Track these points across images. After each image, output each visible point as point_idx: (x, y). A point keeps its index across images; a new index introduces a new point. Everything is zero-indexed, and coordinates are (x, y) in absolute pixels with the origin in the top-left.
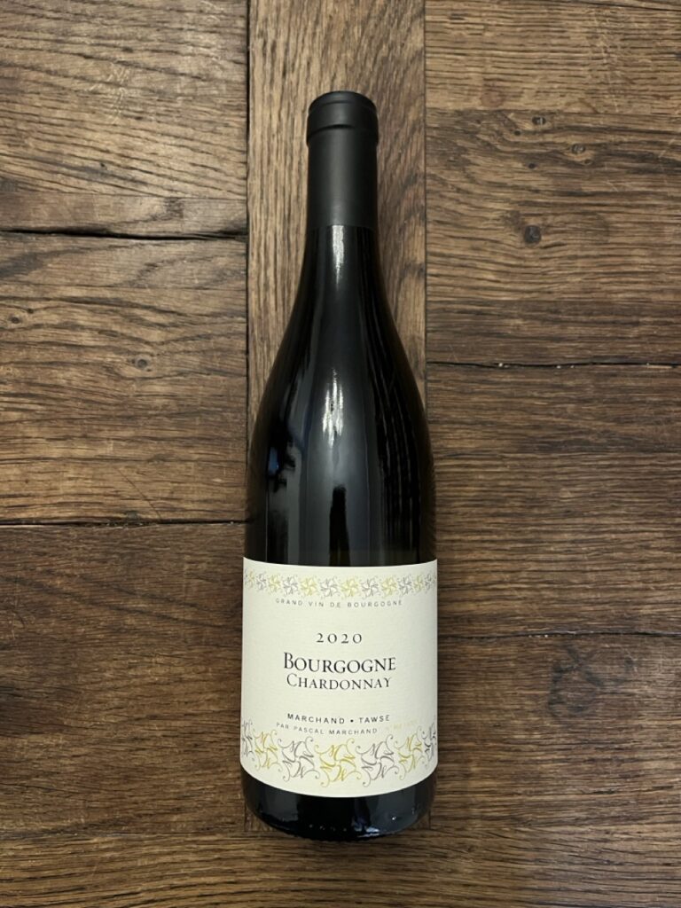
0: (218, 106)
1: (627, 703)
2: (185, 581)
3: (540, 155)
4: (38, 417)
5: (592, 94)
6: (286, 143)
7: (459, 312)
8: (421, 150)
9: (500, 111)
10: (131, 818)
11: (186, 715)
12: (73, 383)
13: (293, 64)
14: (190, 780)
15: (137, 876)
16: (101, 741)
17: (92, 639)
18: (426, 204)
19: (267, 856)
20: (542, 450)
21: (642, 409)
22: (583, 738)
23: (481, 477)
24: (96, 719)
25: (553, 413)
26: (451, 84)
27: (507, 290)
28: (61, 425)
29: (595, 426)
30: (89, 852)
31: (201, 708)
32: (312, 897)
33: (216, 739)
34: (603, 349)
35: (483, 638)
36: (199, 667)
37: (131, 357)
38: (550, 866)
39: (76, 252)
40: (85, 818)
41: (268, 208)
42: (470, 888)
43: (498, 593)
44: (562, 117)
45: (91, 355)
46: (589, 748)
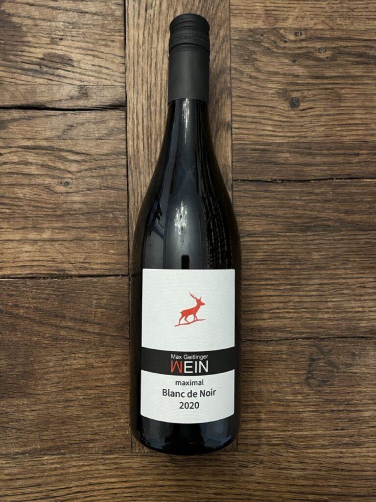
0: (108, 30)
1: (353, 378)
2: (93, 310)
3: (299, 54)
4: (7, 216)
5: (330, 18)
6: (148, 51)
7: (251, 150)
8: (228, 53)
9: (275, 28)
10: (66, 445)
11: (96, 387)
12: (27, 196)
13: (152, 4)
14: (99, 424)
15: (70, 478)
16: (48, 402)
17: (41, 344)
18: (231, 86)
19: (144, 467)
20: (301, 231)
21: (361, 206)
22: (326, 398)
23: (265, 247)
24: (45, 389)
25: (308, 208)
26: (245, 13)
27: (280, 136)
28: (21, 221)
29: (333, 216)
30: (43, 464)
31: (104, 383)
32: (169, 490)
33: (113, 400)
34: (337, 170)
35: (267, 341)
36: (103, 359)
37: (60, 181)
38: (308, 472)
39: (26, 119)
40: (40, 445)
41: (138, 91)
42: (262, 484)
43: (276, 315)
44: (312, 32)
45: (37, 179)
46: (330, 404)
